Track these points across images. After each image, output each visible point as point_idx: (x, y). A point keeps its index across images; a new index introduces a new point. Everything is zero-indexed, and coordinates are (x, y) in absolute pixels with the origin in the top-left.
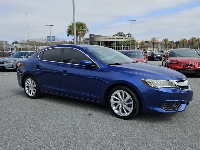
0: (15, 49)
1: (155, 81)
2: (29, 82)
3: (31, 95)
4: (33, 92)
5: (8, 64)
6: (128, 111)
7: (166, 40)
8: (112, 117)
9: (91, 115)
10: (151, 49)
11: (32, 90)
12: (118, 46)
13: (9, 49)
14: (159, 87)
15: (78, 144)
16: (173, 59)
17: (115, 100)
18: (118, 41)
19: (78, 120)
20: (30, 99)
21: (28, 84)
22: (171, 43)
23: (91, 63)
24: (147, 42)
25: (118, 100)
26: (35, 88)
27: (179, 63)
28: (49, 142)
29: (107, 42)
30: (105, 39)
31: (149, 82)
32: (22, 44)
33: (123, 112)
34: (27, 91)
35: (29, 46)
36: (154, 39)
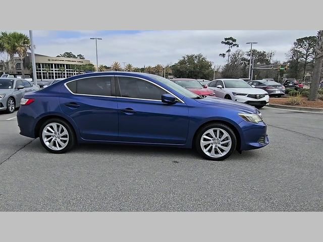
7: (130, 66)
12: (70, 71)
18: (69, 65)
29: (52, 64)
30: (49, 60)
36: (116, 64)
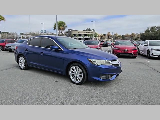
0: (22, 38)
1: (97, 61)
2: (21, 59)
3: (23, 68)
4: (24, 66)
5: (14, 47)
6: (79, 80)
7: (116, 34)
8: (70, 83)
9: (57, 81)
10: (107, 40)
11: (23, 65)
12: (87, 37)
13: (18, 38)
14: (99, 64)
15: (43, 100)
16: (117, 46)
17: (72, 72)
18: (87, 34)
19: (48, 85)
20: (21, 70)
21: (21, 60)
22: (120, 36)
23: (58, 48)
24: (105, 35)
25: (74, 72)
26: (24, 63)
27: (120, 49)
28: (25, 99)
29: (79, 34)
30: (78, 32)
31: (93, 61)
32: (26, 34)
33: (77, 80)
34: (20, 65)
35: (30, 36)
36: (109, 33)
